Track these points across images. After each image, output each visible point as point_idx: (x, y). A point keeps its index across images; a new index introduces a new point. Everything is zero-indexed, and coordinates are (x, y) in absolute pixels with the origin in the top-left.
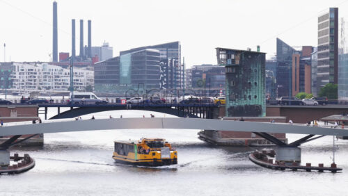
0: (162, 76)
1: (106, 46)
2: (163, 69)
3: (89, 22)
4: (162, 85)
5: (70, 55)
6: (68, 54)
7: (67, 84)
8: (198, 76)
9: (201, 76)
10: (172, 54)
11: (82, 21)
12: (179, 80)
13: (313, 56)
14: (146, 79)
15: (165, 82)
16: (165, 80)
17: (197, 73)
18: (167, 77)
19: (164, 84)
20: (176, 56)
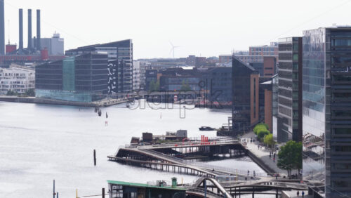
0: (110, 79)
1: (56, 37)
2: (112, 72)
3: (38, 12)
4: (111, 90)
5: (18, 48)
6: (15, 46)
7: (7, 87)
8: (151, 76)
9: (155, 76)
10: (123, 53)
11: (30, 11)
12: (131, 82)
13: (274, 80)
14: (91, 85)
15: (114, 85)
16: (115, 83)
17: (151, 73)
18: (116, 80)
19: (113, 87)
20: (128, 55)
